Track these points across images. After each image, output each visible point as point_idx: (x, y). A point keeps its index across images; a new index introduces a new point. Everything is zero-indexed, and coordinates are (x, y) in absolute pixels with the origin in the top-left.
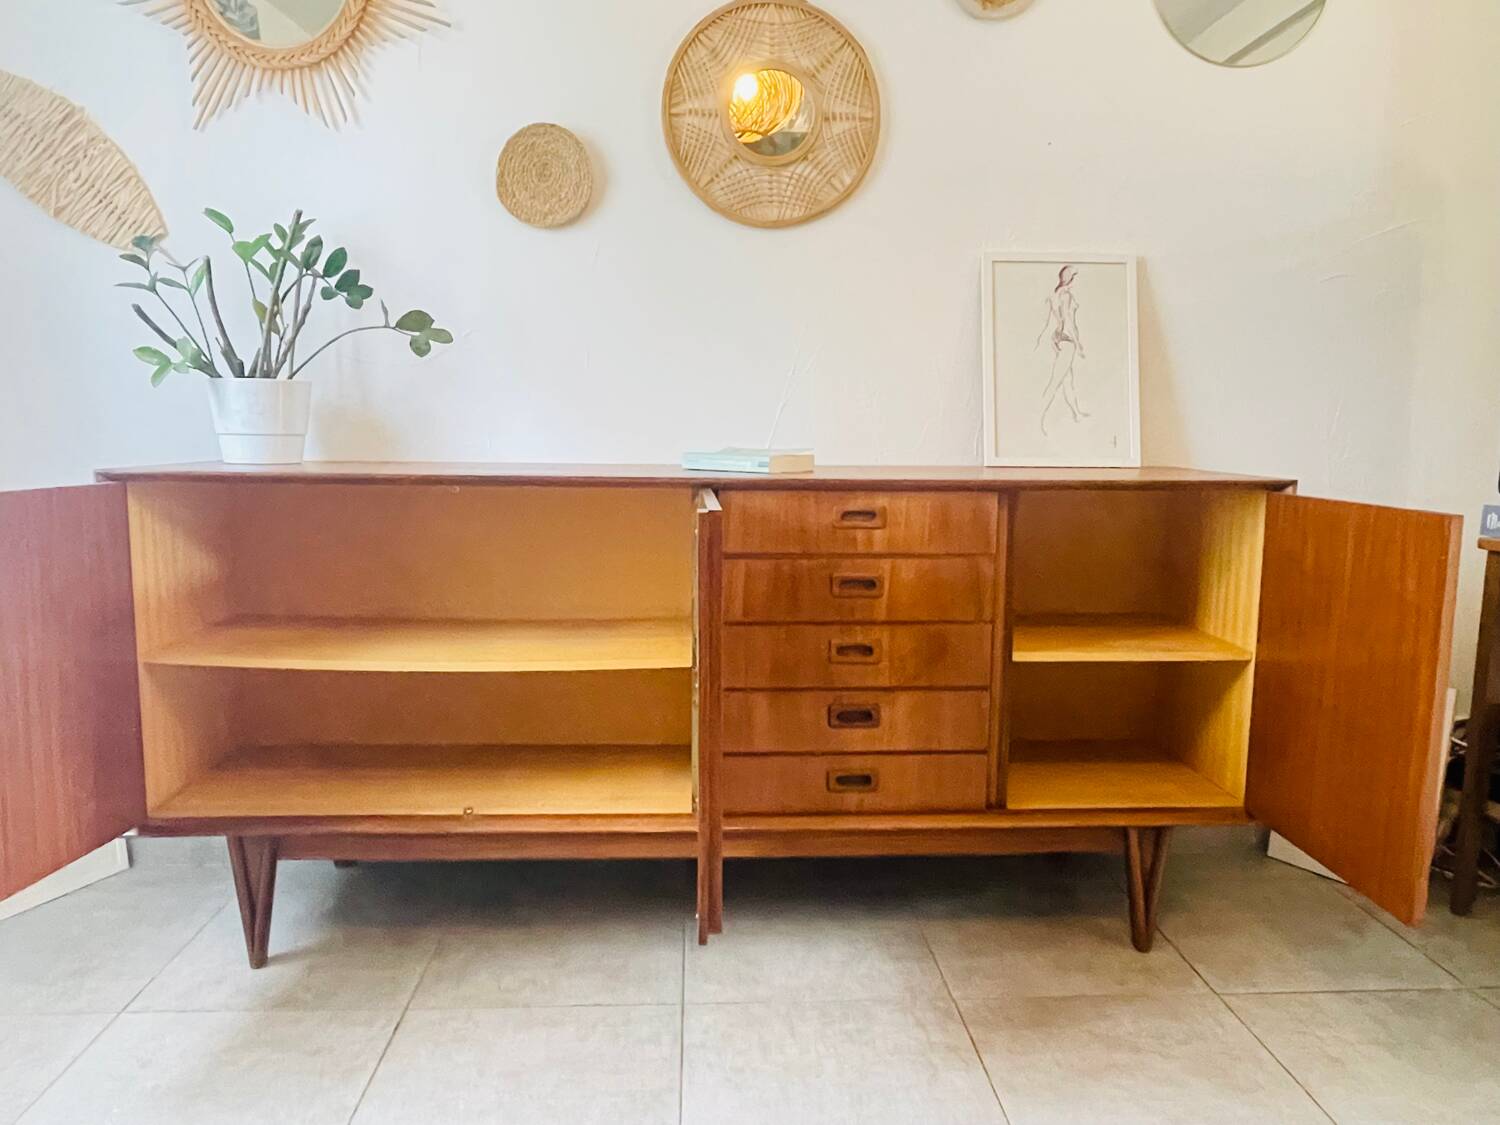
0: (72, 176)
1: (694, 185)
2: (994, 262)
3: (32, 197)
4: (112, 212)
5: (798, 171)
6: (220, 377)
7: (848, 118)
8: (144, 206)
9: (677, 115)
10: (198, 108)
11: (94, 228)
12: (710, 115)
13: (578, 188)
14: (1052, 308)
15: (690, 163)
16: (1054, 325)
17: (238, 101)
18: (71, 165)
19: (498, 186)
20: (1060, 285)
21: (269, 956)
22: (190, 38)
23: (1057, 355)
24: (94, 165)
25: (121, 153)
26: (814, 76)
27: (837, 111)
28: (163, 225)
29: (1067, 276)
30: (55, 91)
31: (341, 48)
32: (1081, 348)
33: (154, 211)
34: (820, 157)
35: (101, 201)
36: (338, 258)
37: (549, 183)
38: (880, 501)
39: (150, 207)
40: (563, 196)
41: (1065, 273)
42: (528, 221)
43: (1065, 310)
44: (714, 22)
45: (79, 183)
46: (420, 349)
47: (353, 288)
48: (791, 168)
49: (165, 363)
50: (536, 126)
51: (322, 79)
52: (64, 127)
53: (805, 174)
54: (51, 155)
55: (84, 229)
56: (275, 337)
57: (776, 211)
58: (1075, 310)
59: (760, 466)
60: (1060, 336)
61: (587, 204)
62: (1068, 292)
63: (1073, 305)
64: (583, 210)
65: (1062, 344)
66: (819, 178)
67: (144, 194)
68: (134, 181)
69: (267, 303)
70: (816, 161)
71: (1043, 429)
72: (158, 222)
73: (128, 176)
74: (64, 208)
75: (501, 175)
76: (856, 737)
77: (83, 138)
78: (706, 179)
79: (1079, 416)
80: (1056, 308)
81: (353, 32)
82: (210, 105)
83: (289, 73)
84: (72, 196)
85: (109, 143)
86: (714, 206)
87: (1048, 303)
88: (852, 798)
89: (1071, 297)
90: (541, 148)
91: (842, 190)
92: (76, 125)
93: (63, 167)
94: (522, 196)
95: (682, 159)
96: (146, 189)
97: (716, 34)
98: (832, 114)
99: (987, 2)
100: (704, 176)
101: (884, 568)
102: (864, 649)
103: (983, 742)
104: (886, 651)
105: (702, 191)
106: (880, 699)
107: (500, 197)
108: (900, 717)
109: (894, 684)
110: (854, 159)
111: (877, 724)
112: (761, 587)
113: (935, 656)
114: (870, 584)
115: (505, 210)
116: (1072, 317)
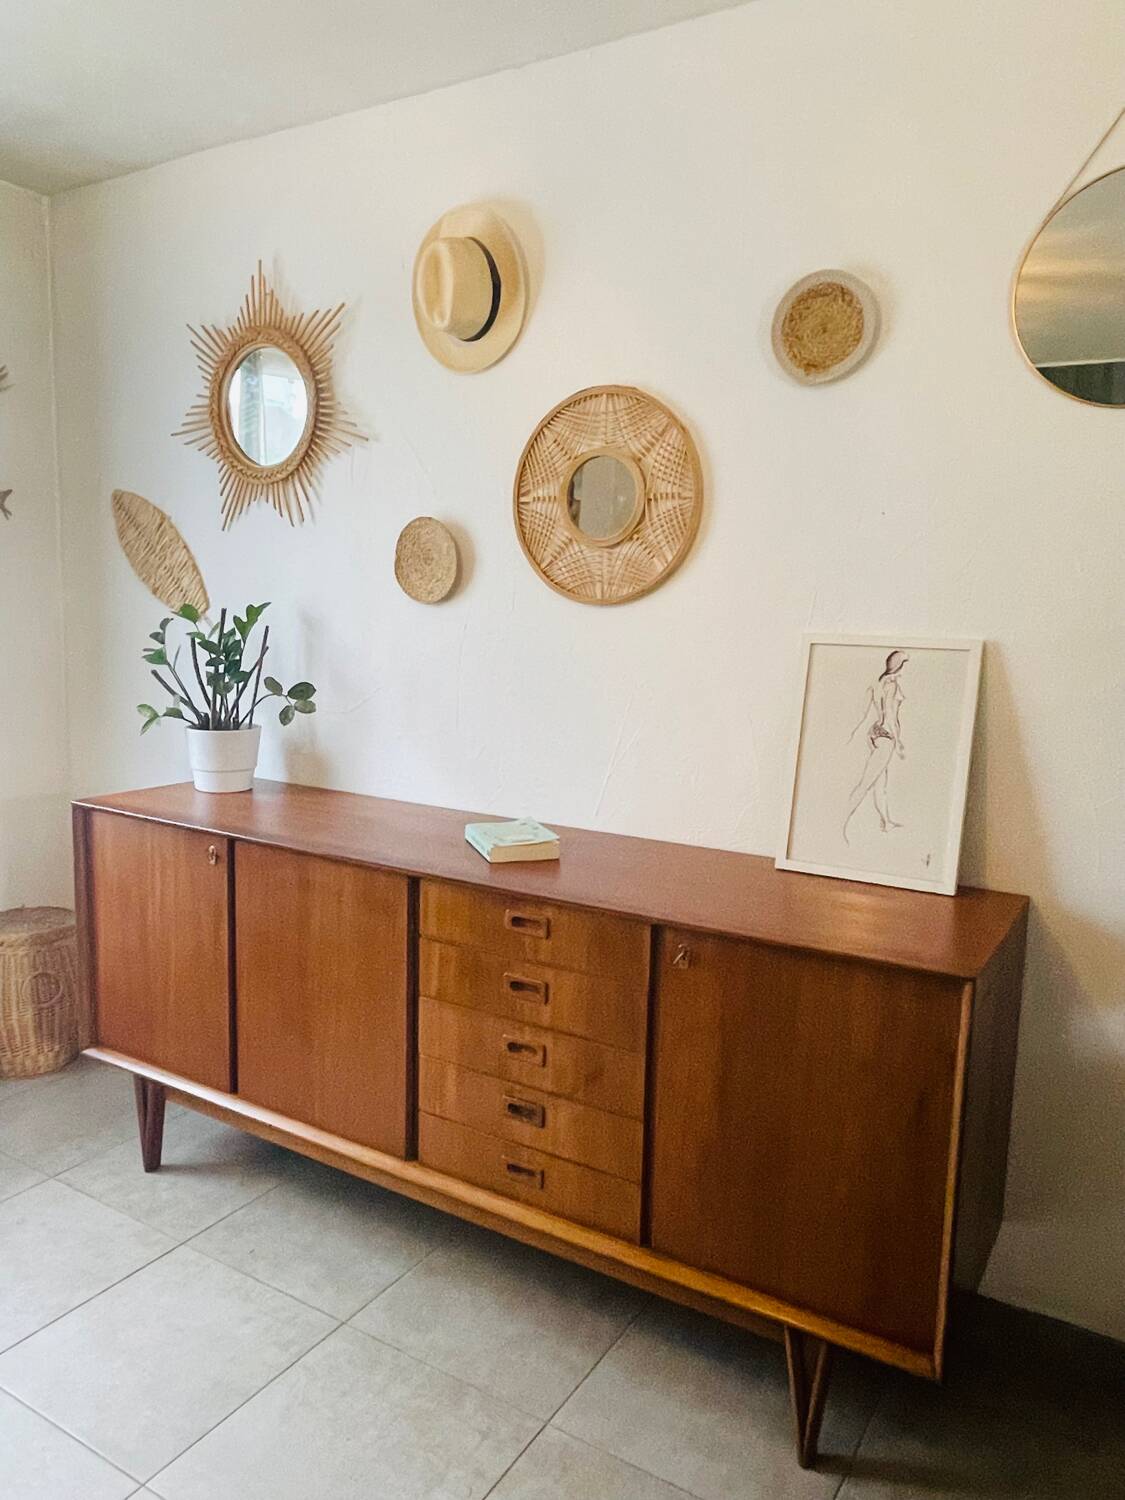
0: (163, 568)
1: (537, 566)
2: (812, 644)
3: (143, 580)
7: (668, 498)
8: (198, 584)
9: (524, 503)
10: (225, 514)
12: (550, 500)
13: (448, 570)
14: (873, 699)
15: (534, 545)
16: (873, 717)
19: (396, 569)
20: (886, 673)
23: (872, 753)
24: (172, 559)
25: (187, 547)
26: (639, 459)
27: (659, 492)
29: (896, 662)
30: (156, 505)
31: (297, 469)
32: (902, 748)
33: (201, 591)
35: (177, 585)
37: (431, 567)
38: (547, 913)
39: (200, 587)
40: (439, 577)
42: (415, 598)
43: (888, 702)
44: (555, 416)
45: (166, 570)
46: (285, 717)
49: (153, 718)
50: (420, 519)
51: (290, 491)
52: (161, 530)
53: (629, 554)
54: (154, 554)
57: (605, 589)
58: (900, 702)
59: (487, 853)
60: (879, 731)
61: (455, 584)
62: (895, 681)
63: (899, 697)
64: (452, 590)
65: (880, 741)
66: (641, 558)
67: (197, 578)
68: (192, 568)
70: (639, 542)
71: (845, 837)
72: (203, 597)
73: (190, 564)
75: (398, 561)
76: (522, 1130)
77: (169, 536)
78: (546, 560)
79: (889, 826)
80: (877, 699)
81: (307, 452)
82: (230, 512)
83: (273, 486)
86: (554, 585)
87: (870, 692)
89: (897, 686)
90: (424, 537)
91: (662, 568)
92: (166, 528)
93: (160, 561)
94: (414, 577)
97: (559, 426)
98: (655, 495)
99: (811, 366)
100: (546, 557)
101: (548, 977)
102: (531, 1050)
103: (637, 1174)
104: (550, 1057)
105: (543, 572)
106: (545, 1101)
107: (398, 578)
108: (562, 1124)
109: (557, 1091)
110: (673, 539)
111: (543, 1125)
112: (451, 971)
113: (592, 1074)
114: (536, 990)
115: (401, 590)
116: (896, 710)
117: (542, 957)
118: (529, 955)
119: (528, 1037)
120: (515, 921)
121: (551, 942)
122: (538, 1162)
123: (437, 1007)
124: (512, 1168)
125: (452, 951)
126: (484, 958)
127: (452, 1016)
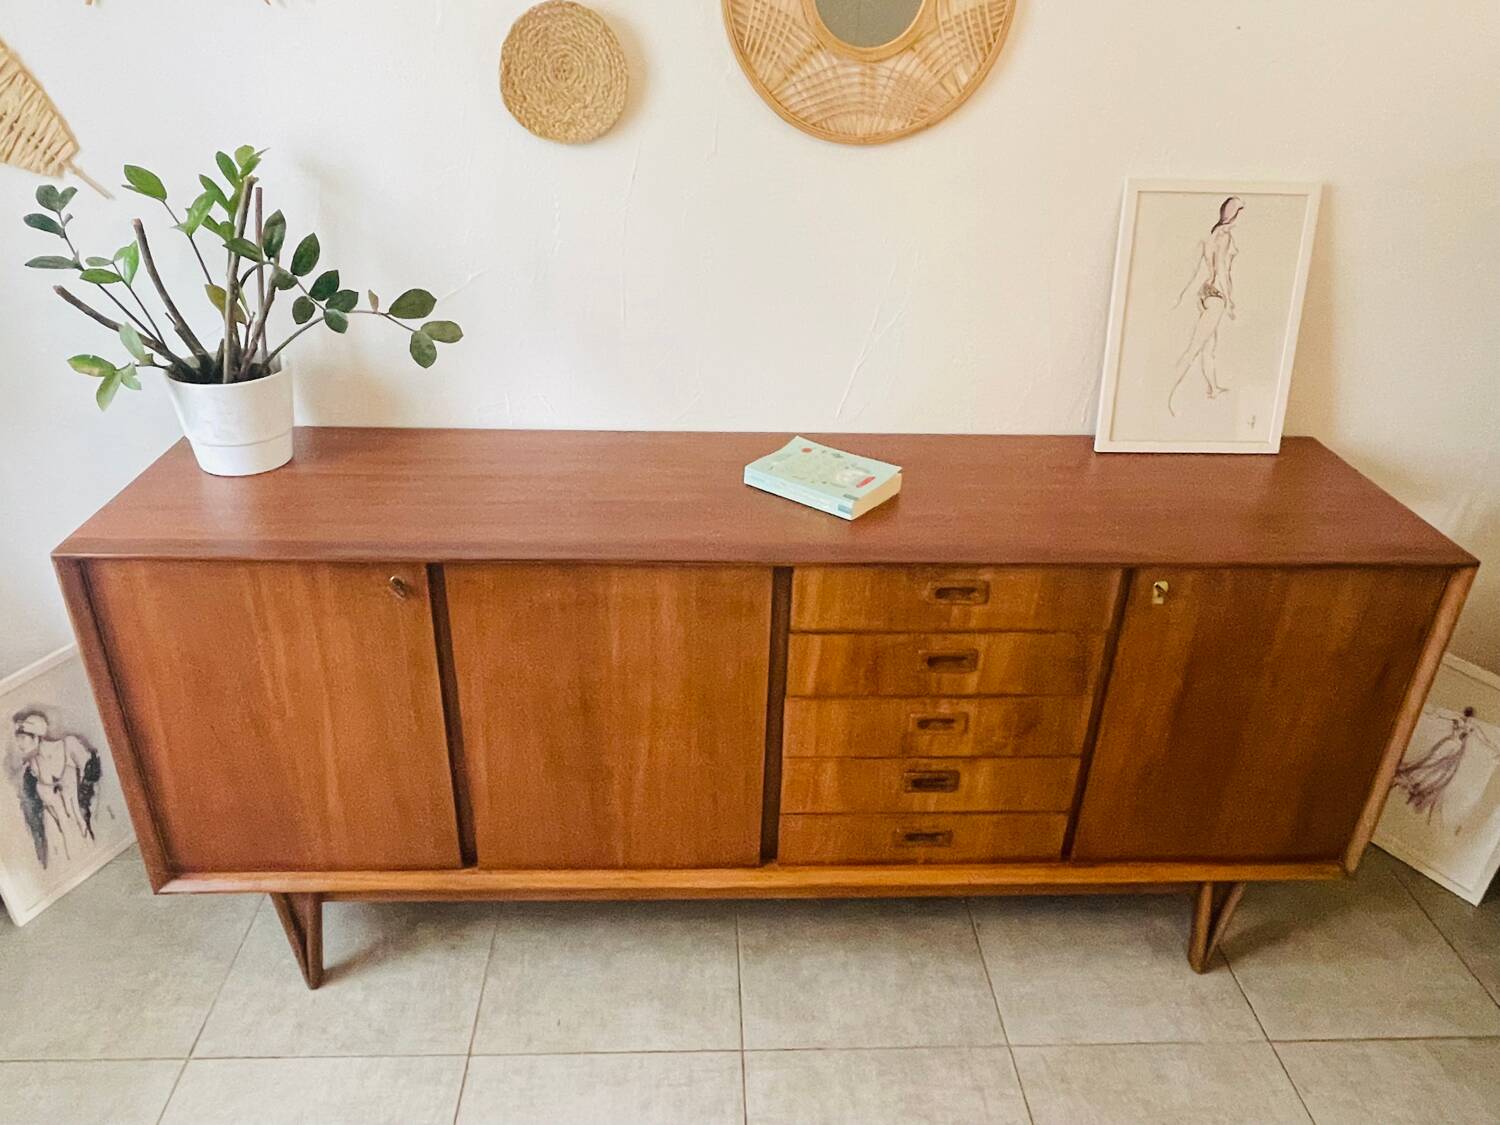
2: (1139, 192)
5: (900, 67)
8: (42, 111)
13: (609, 91)
14: (1204, 255)
15: (757, 56)
16: (1204, 276)
19: (502, 87)
20: (1219, 224)
21: (325, 971)
23: (1201, 315)
28: (71, 138)
29: (1230, 211)
33: (55, 121)
34: (932, 46)
37: (570, 82)
38: (985, 578)
39: (50, 112)
40: (589, 99)
41: (1228, 206)
42: (543, 134)
43: (1220, 257)
46: (423, 355)
47: (332, 298)
48: (890, 64)
49: (110, 375)
53: (910, 70)
56: (241, 328)
57: (867, 120)
58: (1233, 256)
59: (840, 509)
60: (1209, 291)
61: (620, 114)
62: (1229, 233)
63: (1232, 250)
64: (616, 121)
65: (1211, 301)
66: (927, 76)
67: (39, 94)
68: (21, 78)
69: (224, 284)
70: (924, 54)
71: (1170, 407)
72: (63, 134)
73: (16, 71)
75: (507, 71)
76: (932, 800)
78: (777, 77)
79: (1216, 391)
80: (1209, 255)
87: (1201, 246)
89: (1230, 236)
90: (557, 34)
91: (956, 93)
94: (534, 100)
95: (745, 48)
96: (39, 87)
100: (776, 72)
101: (981, 643)
102: (948, 722)
103: (1067, 802)
104: (971, 724)
105: (772, 97)
106: (960, 766)
107: (507, 102)
108: (980, 784)
109: (976, 752)
110: (974, 51)
111: (955, 787)
112: (839, 663)
113: (1027, 725)
114: (961, 661)
115: (513, 120)
116: (1228, 266)
117: (973, 624)
118: (954, 625)
119: (945, 709)
120: (941, 593)
121: (987, 607)
122: (944, 824)
123: (814, 704)
124: (911, 837)
125: (841, 641)
126: (889, 639)
127: (836, 711)
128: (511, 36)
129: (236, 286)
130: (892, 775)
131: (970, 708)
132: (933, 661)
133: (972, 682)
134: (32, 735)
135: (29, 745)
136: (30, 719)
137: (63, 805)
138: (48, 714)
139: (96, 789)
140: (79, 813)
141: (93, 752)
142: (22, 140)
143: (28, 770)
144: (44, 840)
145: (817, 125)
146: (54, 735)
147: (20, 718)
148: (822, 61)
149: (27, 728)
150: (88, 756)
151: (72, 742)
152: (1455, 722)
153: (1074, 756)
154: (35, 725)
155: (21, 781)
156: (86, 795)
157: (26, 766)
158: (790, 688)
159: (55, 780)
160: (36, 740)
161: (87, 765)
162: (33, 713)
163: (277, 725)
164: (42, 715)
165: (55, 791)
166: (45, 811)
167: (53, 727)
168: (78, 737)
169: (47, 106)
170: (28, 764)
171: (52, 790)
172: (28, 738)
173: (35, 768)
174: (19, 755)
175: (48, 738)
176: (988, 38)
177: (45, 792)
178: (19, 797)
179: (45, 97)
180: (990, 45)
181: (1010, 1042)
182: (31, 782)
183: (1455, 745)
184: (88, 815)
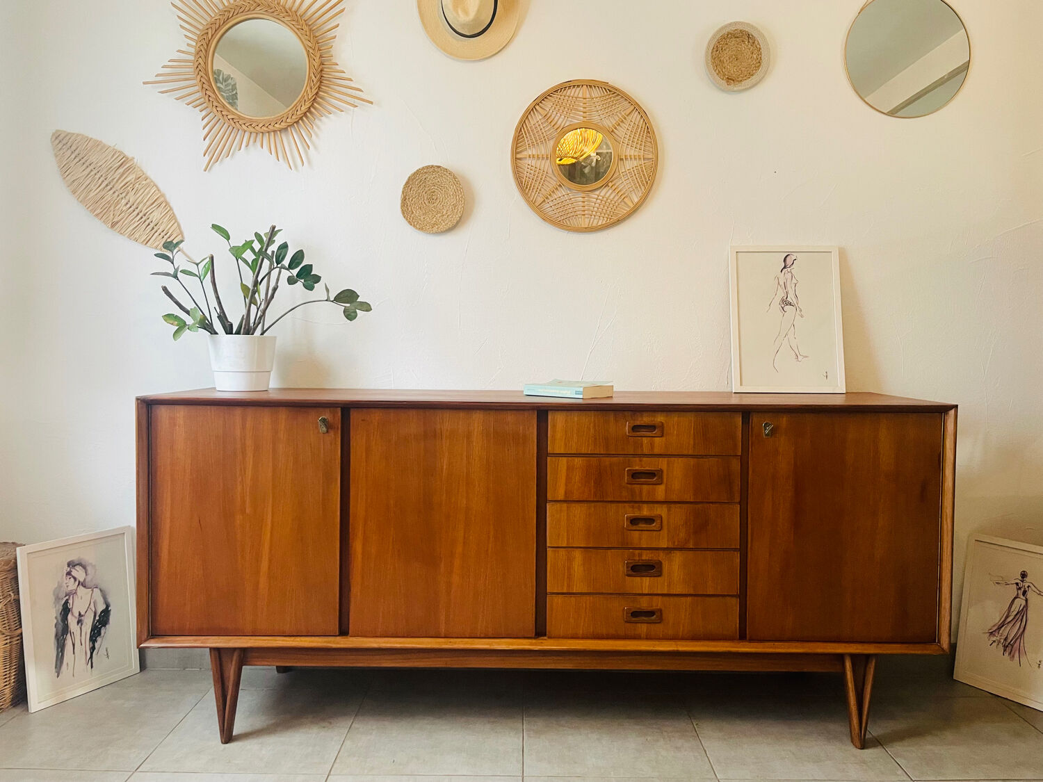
0: (124, 202)
1: (532, 203)
2: (737, 252)
3: (97, 215)
4: (149, 224)
5: (602, 194)
6: (217, 334)
7: (635, 159)
8: (170, 220)
9: (520, 159)
10: (207, 157)
11: (137, 235)
12: (543, 158)
13: (455, 207)
14: (779, 283)
15: (529, 190)
16: (781, 294)
17: (233, 154)
18: (124, 195)
19: (402, 207)
20: (785, 267)
21: (234, 734)
22: (204, 113)
23: (783, 315)
24: (137, 196)
25: (157, 187)
26: (613, 131)
27: (628, 154)
28: (181, 233)
29: (789, 261)
30: (115, 148)
31: (301, 118)
32: (801, 311)
33: (176, 224)
34: (617, 184)
35: (142, 218)
36: (299, 256)
37: (436, 204)
38: (660, 418)
39: (174, 221)
40: (445, 212)
41: (788, 259)
42: (421, 229)
43: (788, 285)
44: (546, 98)
45: (128, 206)
46: (350, 316)
47: (308, 277)
48: (597, 192)
49: (182, 326)
50: (428, 167)
51: (288, 139)
52: (121, 170)
53: (607, 196)
54: (111, 189)
55: (129, 237)
56: (253, 308)
57: (587, 220)
58: (796, 284)
59: (576, 394)
60: (785, 302)
61: (460, 218)
62: (791, 273)
63: (794, 281)
64: (458, 223)
65: (787, 308)
66: (617, 198)
67: (170, 213)
68: (164, 204)
69: (250, 285)
70: (614, 188)
71: (775, 368)
72: (178, 230)
73: (161, 202)
74: (117, 222)
75: (404, 200)
76: (644, 584)
77: (131, 177)
78: (540, 200)
79: (800, 358)
80: (782, 283)
81: (309, 108)
82: (214, 155)
83: (267, 134)
84: (123, 214)
85: (148, 181)
86: (546, 218)
87: (776, 280)
88: (643, 628)
89: (792, 275)
90: (431, 181)
91: (632, 206)
92: (128, 169)
93: (118, 195)
94: (417, 213)
95: (523, 186)
96: (171, 209)
97: (548, 105)
98: (625, 156)
99: (730, 80)
100: (539, 198)
101: (662, 464)
102: (649, 520)
103: (736, 589)
104: (665, 522)
105: (538, 208)
106: (661, 556)
107: (403, 213)
108: (676, 569)
109: (671, 546)
110: (640, 185)
111: (660, 574)
112: (577, 477)
113: (700, 526)
114: (653, 476)
115: (406, 222)
116: (794, 289)
117: (656, 451)
118: (646, 451)
119: (645, 512)
120: (635, 428)
121: (664, 439)
122: (657, 603)
123: (565, 505)
124: (636, 614)
125: (578, 461)
126: (607, 461)
127: (579, 511)
128: (407, 183)
129: (256, 283)
130: (617, 563)
131: (661, 511)
132: (635, 475)
133: (660, 492)
134: (75, 579)
135: (72, 585)
136: (77, 568)
137: (80, 633)
138: (89, 568)
139: (103, 631)
140: (88, 645)
141: (108, 606)
142: (157, 234)
143: (67, 602)
144: (63, 655)
145: (562, 222)
146: (87, 584)
147: (71, 565)
148: (562, 192)
149: (74, 573)
150: (104, 607)
151: (97, 591)
152: (1017, 584)
153: (735, 550)
154: (79, 573)
155: (61, 608)
156: (95, 633)
157: (65, 599)
158: (549, 497)
159: (80, 614)
160: (77, 583)
161: (101, 613)
162: (80, 564)
163: (239, 518)
164: (84, 567)
165: (78, 623)
166: (69, 635)
167: (89, 578)
168: (101, 590)
169: (173, 217)
170: (67, 597)
171: (76, 620)
172: (72, 579)
173: (70, 601)
174: (65, 590)
175: (83, 584)
176: (646, 179)
177: (72, 621)
178: (56, 618)
179: (173, 213)
180: (647, 183)
181: (719, 778)
182: (66, 610)
183: (1020, 602)
184: (93, 649)
